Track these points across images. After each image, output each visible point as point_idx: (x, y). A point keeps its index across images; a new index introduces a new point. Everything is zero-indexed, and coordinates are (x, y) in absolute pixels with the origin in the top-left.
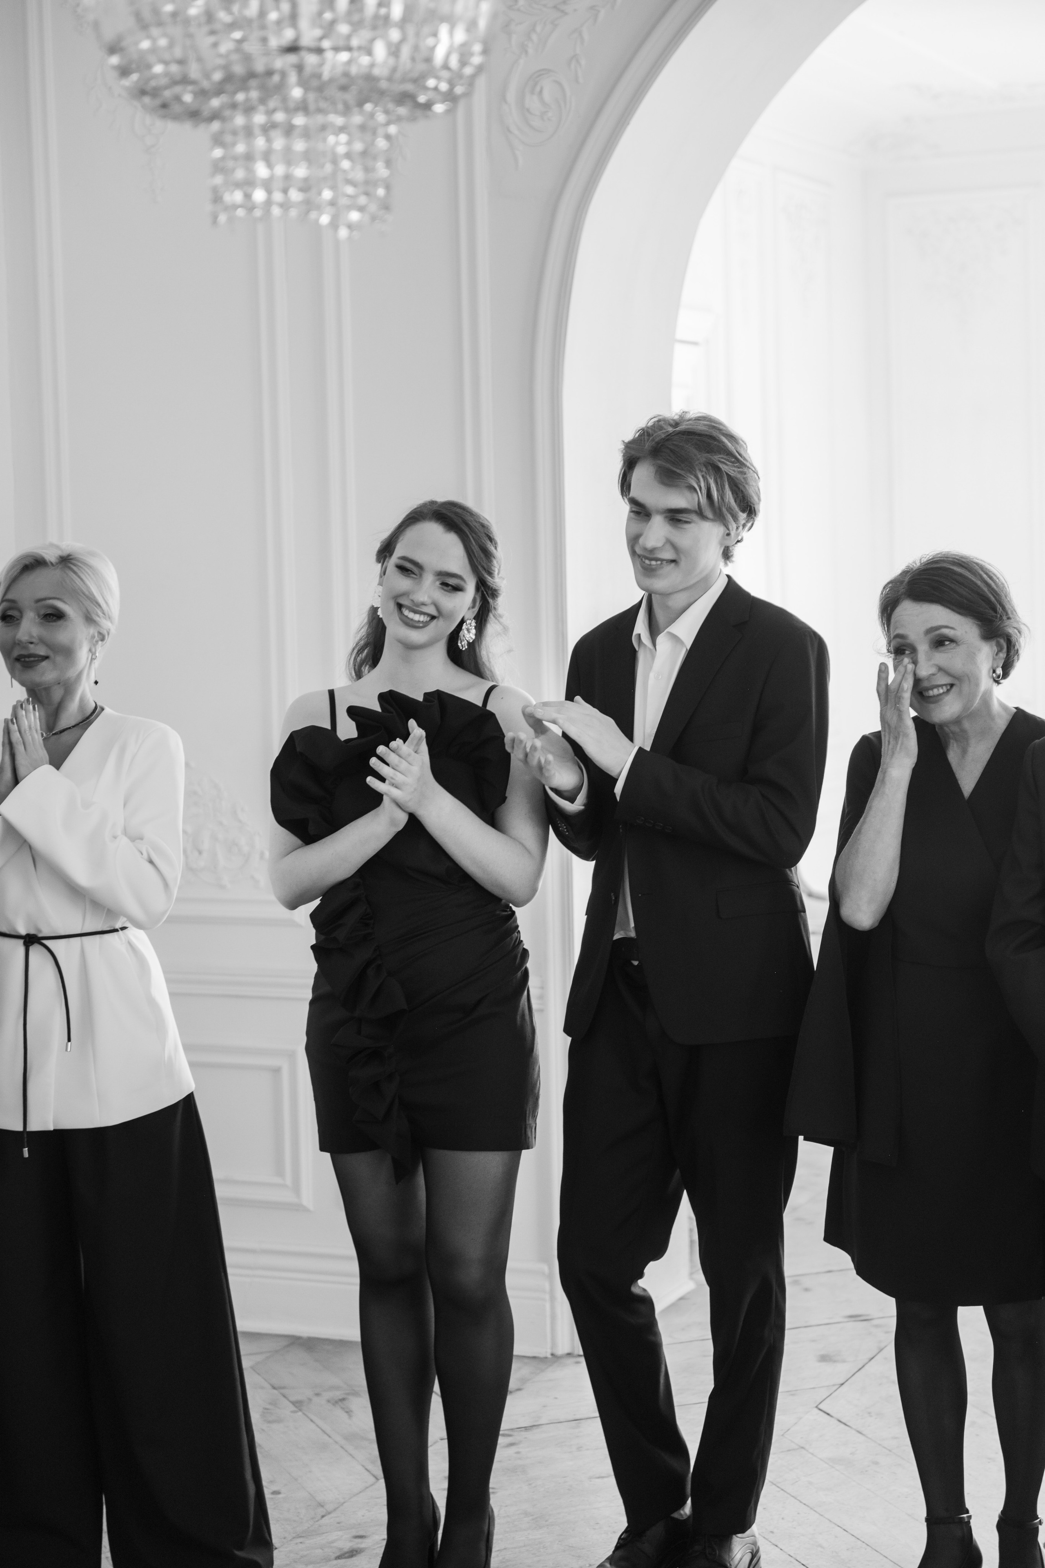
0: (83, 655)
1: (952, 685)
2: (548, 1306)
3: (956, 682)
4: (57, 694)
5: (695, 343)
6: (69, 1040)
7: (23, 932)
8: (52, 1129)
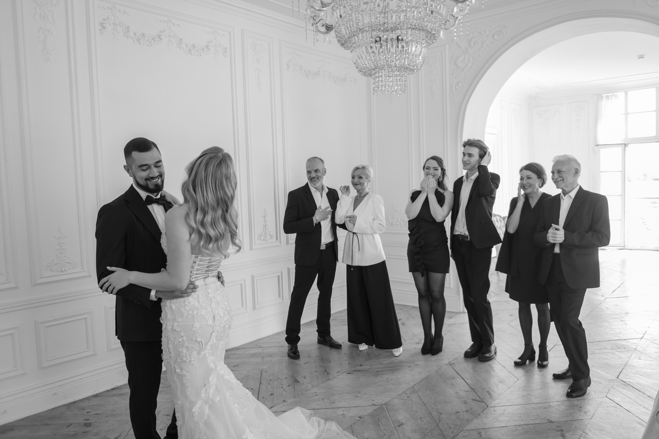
0: (366, 184)
1: (530, 186)
2: (459, 303)
3: (531, 186)
4: (361, 191)
6: (359, 251)
7: (353, 232)
8: (357, 265)
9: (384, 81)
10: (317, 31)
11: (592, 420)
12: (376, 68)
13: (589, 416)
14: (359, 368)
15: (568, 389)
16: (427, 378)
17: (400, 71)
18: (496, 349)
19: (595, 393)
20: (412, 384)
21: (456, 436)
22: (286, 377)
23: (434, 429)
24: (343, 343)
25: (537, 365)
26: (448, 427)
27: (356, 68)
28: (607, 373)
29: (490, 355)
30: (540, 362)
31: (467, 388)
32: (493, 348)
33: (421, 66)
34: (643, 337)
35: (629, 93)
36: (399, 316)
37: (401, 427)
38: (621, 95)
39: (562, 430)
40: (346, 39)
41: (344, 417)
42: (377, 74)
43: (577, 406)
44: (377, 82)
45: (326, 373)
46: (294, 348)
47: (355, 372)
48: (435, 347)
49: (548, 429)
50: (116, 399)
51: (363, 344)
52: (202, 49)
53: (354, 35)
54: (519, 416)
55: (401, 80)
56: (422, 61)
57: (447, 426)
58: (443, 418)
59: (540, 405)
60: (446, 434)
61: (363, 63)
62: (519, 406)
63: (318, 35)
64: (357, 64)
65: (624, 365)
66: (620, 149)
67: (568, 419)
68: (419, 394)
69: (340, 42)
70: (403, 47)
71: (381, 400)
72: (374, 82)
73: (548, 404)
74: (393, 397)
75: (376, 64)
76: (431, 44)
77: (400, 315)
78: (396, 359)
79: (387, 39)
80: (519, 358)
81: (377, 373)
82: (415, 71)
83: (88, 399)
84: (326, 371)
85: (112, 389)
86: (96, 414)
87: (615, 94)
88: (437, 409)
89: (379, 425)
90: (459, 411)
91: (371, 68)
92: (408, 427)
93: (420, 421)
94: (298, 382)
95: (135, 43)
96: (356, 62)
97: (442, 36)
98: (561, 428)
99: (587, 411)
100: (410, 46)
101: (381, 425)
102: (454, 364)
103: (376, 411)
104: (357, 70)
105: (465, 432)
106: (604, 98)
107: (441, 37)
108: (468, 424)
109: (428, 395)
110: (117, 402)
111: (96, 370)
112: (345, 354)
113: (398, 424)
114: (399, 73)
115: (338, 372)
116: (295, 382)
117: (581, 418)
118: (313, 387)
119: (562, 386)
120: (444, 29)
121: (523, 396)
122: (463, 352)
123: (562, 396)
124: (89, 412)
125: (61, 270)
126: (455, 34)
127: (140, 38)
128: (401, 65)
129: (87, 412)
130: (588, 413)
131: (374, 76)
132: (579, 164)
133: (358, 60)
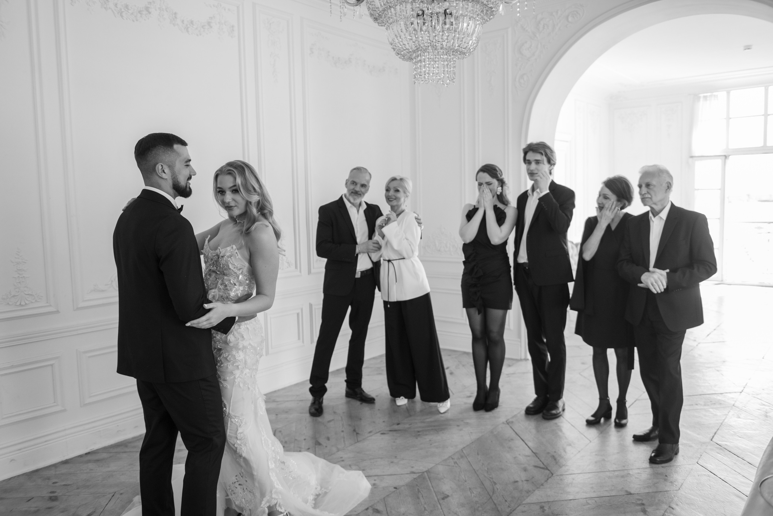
0: (402, 200)
5: (567, 142)
6: (396, 282)
7: (387, 259)
8: (395, 301)
9: (428, 67)
10: (345, 2)
11: (679, 491)
12: (418, 50)
13: (676, 487)
14: (396, 427)
15: (651, 452)
16: (479, 440)
17: (448, 54)
18: (564, 405)
19: (684, 459)
20: (460, 447)
21: (513, 511)
22: (305, 438)
23: (486, 503)
24: (377, 396)
25: (613, 424)
26: (504, 501)
27: (393, 50)
28: (699, 434)
29: (557, 412)
30: (617, 421)
31: (528, 452)
32: (560, 403)
33: (475, 49)
34: (743, 391)
35: (732, 93)
36: (446, 364)
37: (446, 500)
38: (722, 95)
39: (643, 504)
40: (380, 12)
41: (375, 488)
42: (419, 58)
43: (661, 474)
44: (419, 68)
45: (355, 433)
46: (317, 402)
47: (390, 433)
48: (489, 401)
49: (626, 503)
50: (91, 466)
51: (402, 397)
52: (203, 27)
53: (390, 6)
54: (591, 486)
55: (449, 66)
56: (476, 42)
57: (503, 498)
58: (498, 489)
59: (616, 473)
60: (501, 509)
61: (402, 44)
62: (591, 474)
63: (345, 7)
64: (394, 44)
65: (720, 424)
66: (719, 161)
67: (651, 490)
68: (469, 459)
69: (372, 16)
70: (452, 24)
71: (421, 467)
72: (416, 68)
73: (626, 472)
74: (437, 463)
75: (417, 44)
76: (487, 21)
77: (447, 362)
78: (441, 416)
79: (432, 13)
80: (593, 416)
81: (418, 434)
82: (467, 54)
83: (55, 466)
84: (354, 430)
85: (86, 454)
86: (64, 485)
87: (714, 93)
88: (490, 478)
89: (418, 498)
90: (518, 479)
91: (410, 50)
92: (455, 501)
93: (469, 493)
94: (319, 444)
95: (115, 17)
96: (393, 42)
97: (502, 11)
98: (642, 502)
99: (673, 480)
100: (461, 23)
101: (421, 498)
102: (512, 422)
103: (416, 480)
104: (393, 53)
105: (524, 507)
106: (702, 99)
107: (500, 13)
108: (527, 497)
109: (480, 460)
110: (92, 470)
111: (65, 430)
112: (379, 410)
113: (442, 497)
114: (446, 56)
115: (370, 432)
116: (316, 445)
117: (667, 489)
118: (338, 450)
119: (644, 450)
120: (504, 3)
121: (596, 462)
122: (524, 408)
123: (644, 462)
124: (56, 483)
125: (20, 304)
126: (518, 10)
127: (123, 10)
128: (449, 46)
129: (53, 483)
130: (675, 483)
131: (415, 60)
132: (671, 177)
133: (395, 39)
